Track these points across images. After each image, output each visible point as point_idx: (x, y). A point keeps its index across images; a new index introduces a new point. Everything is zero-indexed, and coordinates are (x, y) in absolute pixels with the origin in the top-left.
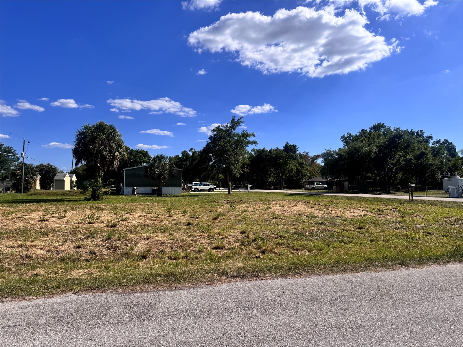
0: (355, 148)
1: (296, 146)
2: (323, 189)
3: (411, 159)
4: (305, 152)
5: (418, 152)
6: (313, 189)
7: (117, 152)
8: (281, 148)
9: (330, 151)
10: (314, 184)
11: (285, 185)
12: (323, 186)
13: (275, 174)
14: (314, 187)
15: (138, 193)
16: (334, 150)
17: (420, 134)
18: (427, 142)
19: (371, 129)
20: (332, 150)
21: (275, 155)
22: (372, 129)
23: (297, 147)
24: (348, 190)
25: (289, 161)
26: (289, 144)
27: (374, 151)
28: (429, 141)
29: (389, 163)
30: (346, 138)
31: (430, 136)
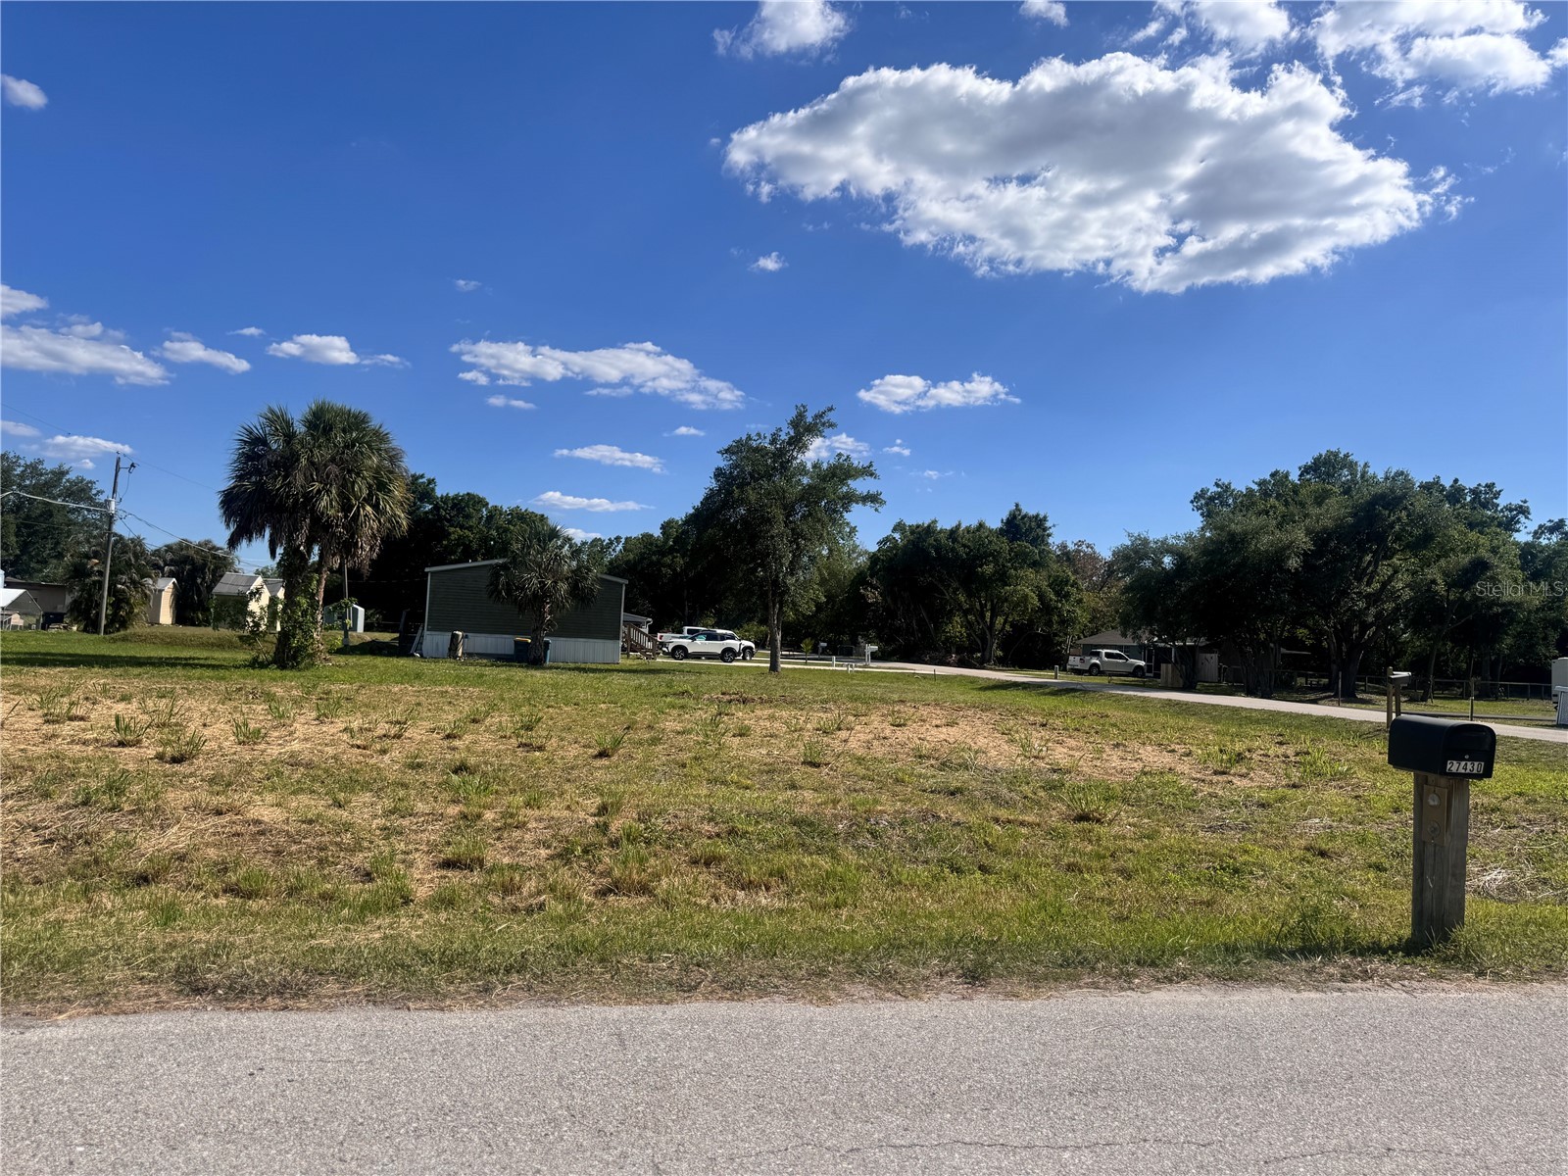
0: (1232, 536)
1: (1045, 517)
2: (1128, 675)
3: (1434, 582)
4: (1080, 543)
5: (1465, 560)
6: (1095, 670)
7: (368, 508)
8: (995, 523)
9: (1145, 542)
10: (1098, 654)
11: (1000, 653)
12: (1132, 664)
13: (966, 613)
14: (1095, 665)
15: (471, 651)
16: (1160, 536)
17: (1485, 498)
18: (1510, 525)
19: (1306, 470)
20: (1151, 539)
21: (968, 547)
22: (1308, 473)
23: (1048, 524)
24: (1219, 682)
25: (1016, 570)
26: (1024, 512)
27: (1298, 548)
28: (1518, 522)
29: (1354, 593)
30: (1212, 499)
31: (1521, 507)
